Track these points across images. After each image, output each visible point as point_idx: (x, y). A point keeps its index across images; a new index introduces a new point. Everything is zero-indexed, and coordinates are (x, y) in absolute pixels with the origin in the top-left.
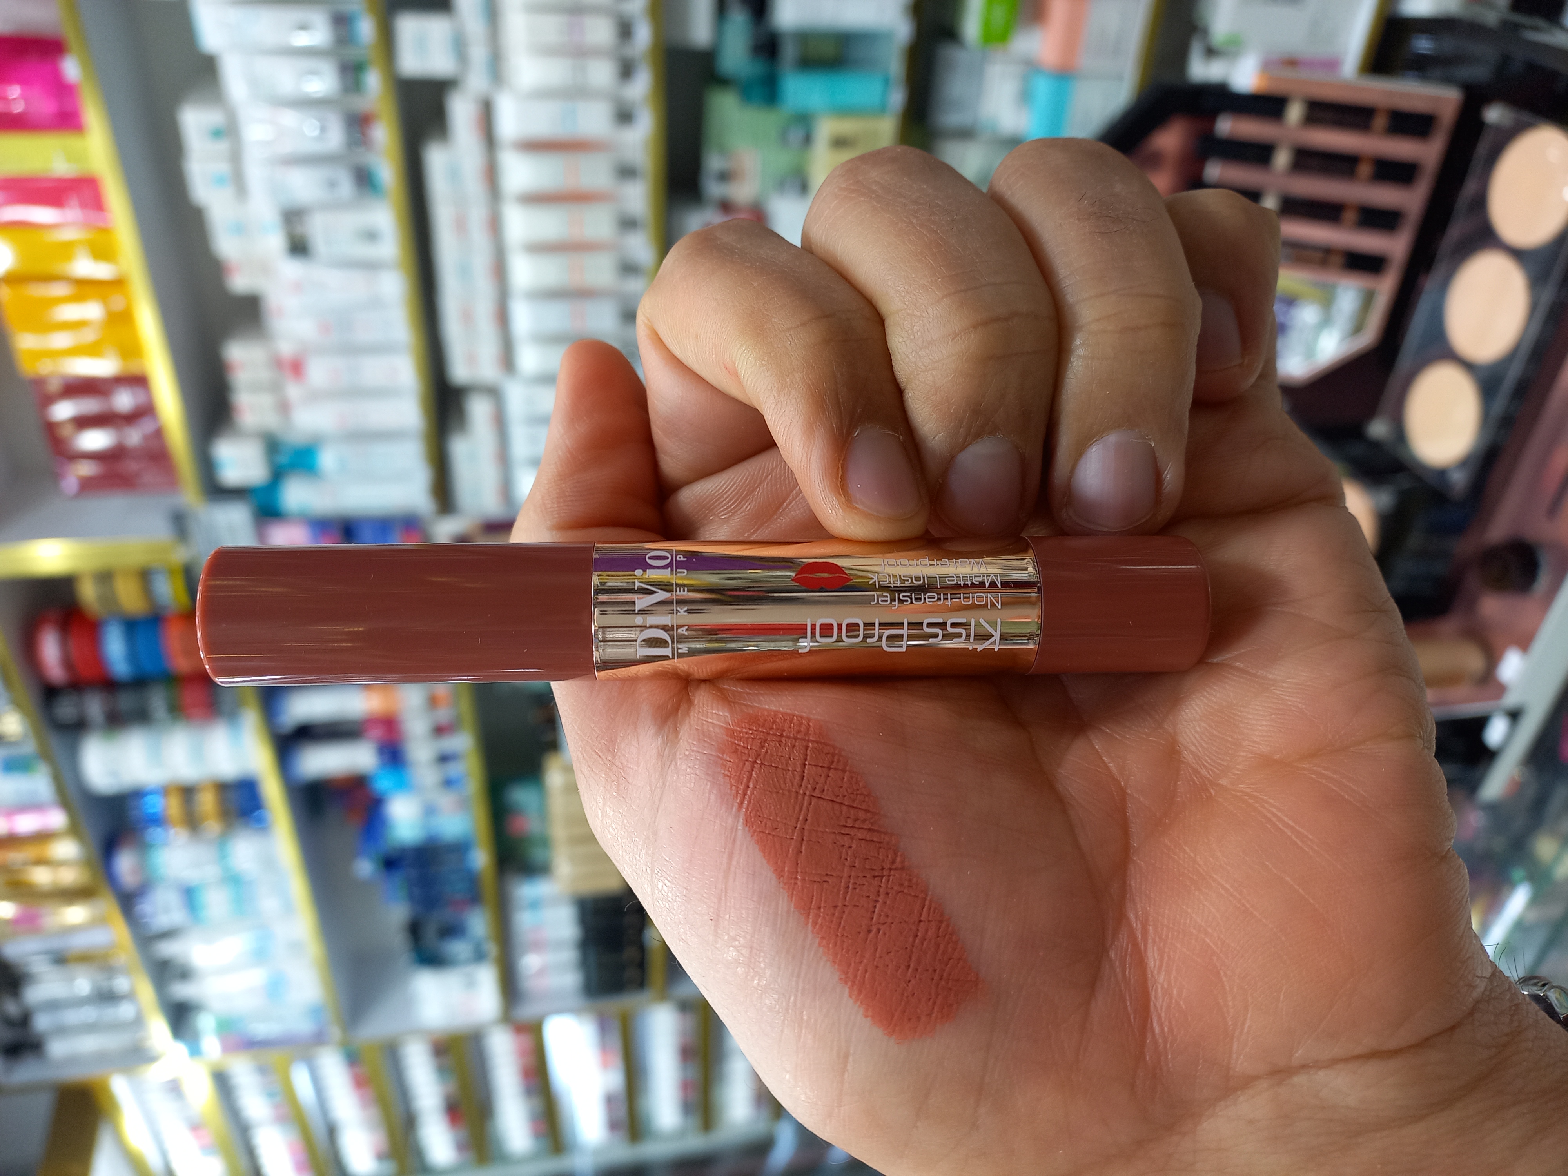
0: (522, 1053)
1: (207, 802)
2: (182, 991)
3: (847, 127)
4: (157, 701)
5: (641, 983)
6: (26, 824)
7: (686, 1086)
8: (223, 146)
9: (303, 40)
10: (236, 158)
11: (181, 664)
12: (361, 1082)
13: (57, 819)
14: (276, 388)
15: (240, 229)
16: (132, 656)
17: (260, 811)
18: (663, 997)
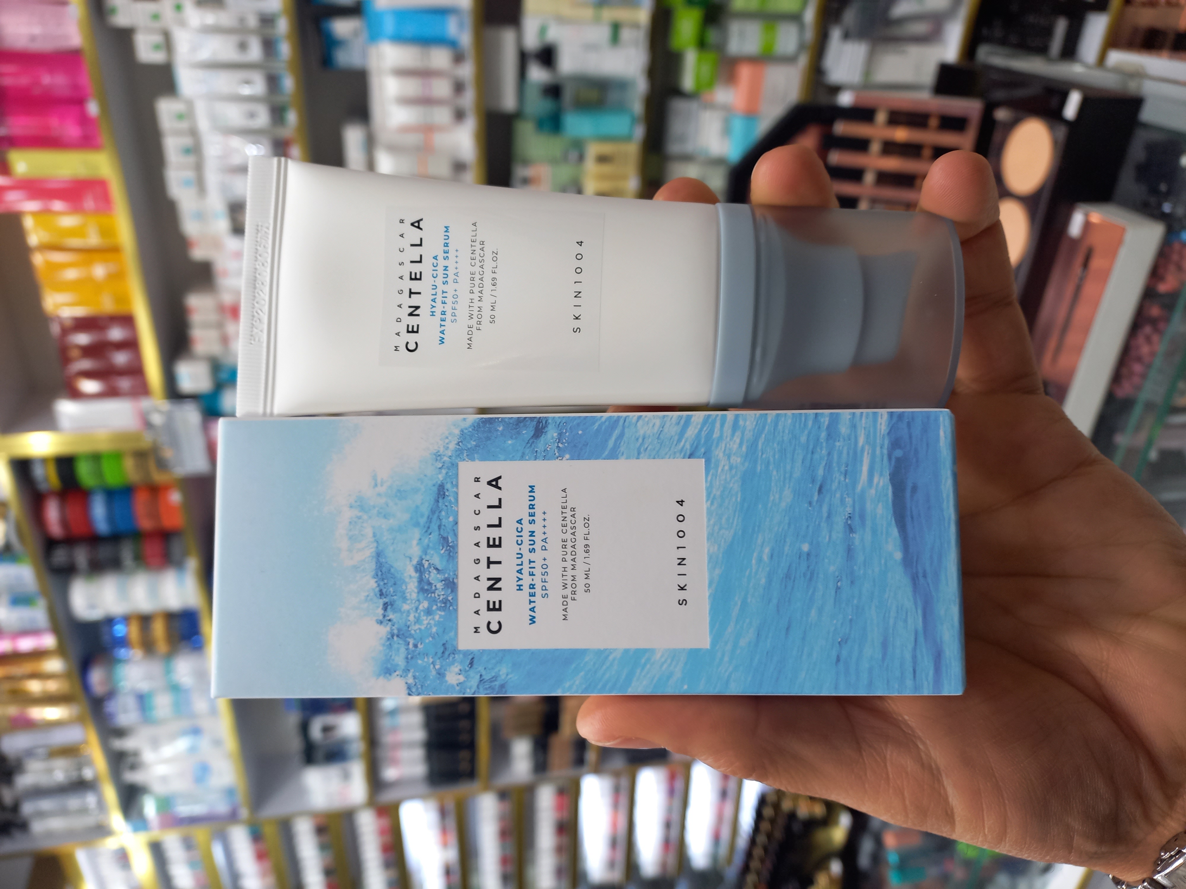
0: (382, 832)
1: (159, 629)
2: (132, 777)
3: (606, 149)
4: (127, 553)
5: (471, 774)
6: (26, 644)
7: (504, 861)
8: (191, 159)
9: (246, 91)
10: (199, 168)
11: (146, 524)
12: (261, 856)
13: (49, 641)
14: (220, 326)
15: (201, 216)
16: (111, 518)
17: (196, 637)
18: (487, 788)
